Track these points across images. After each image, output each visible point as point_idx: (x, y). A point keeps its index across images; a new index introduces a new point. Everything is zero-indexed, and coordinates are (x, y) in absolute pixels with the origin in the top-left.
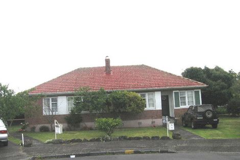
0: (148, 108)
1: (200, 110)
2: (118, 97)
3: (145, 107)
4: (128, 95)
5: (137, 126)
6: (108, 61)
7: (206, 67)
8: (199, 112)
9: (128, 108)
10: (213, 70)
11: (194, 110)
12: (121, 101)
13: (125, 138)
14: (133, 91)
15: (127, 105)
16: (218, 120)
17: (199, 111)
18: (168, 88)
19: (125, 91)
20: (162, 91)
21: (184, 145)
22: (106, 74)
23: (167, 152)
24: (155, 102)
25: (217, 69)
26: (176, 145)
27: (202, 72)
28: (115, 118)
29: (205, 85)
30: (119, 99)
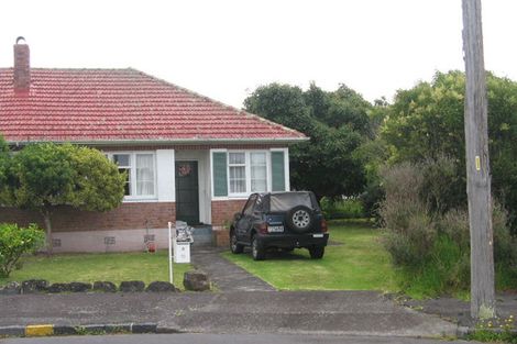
0: (135, 197)
1: (279, 205)
2: (42, 160)
3: (127, 193)
4: (74, 156)
5: (102, 247)
6: (21, 53)
7: (313, 87)
8: (275, 213)
9: (72, 195)
10: (332, 95)
11: (261, 206)
12: (50, 172)
13: (40, 286)
14: (90, 146)
15: (70, 187)
16: (326, 236)
17: (273, 209)
18: (195, 139)
19: (67, 144)
20: (178, 148)
21: (209, 308)
22: (16, 90)
23: (152, 330)
24: (156, 180)
25: (345, 93)
26: (186, 308)
27: (302, 101)
28: (23, 223)
29: (302, 137)
30: (43, 167)
